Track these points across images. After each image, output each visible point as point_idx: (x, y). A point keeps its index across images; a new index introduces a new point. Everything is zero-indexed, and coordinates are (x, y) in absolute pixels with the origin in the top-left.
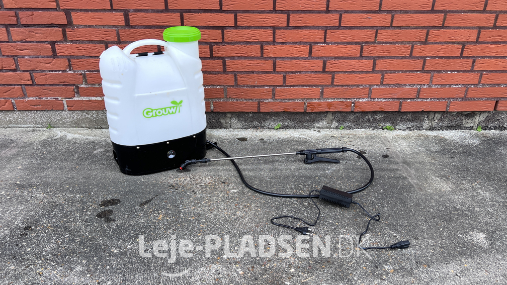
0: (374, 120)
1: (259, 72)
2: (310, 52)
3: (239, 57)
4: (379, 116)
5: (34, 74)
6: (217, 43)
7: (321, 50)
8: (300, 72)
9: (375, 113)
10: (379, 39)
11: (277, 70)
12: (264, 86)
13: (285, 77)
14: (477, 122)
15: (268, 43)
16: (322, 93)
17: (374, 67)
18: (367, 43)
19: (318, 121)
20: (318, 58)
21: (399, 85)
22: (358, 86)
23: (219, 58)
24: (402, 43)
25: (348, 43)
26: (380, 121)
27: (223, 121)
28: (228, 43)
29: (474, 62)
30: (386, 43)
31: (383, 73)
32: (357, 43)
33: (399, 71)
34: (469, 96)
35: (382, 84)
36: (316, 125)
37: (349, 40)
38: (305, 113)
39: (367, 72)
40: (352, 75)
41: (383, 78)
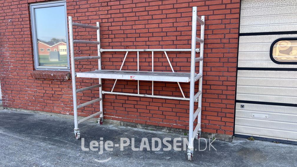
0: (179, 131)
1: (146, 113)
2: (159, 109)
3: (141, 109)
4: (181, 130)
5: (95, 109)
6: (136, 105)
7: (161, 108)
8: (156, 114)
9: (179, 129)
10: (177, 107)
11: (150, 113)
12: (147, 117)
13: (152, 115)
14: (213, 137)
15: (148, 105)
16: (163, 121)
17: (176, 115)
18: (174, 108)
19: (163, 129)
20: (161, 111)
21: (185, 121)
22: (173, 120)
23: (136, 108)
24: (183, 109)
25: (168, 107)
26: (181, 132)
27: (137, 126)
28: (138, 105)
29: (206, 117)
30: (179, 108)
31: (179, 117)
32: (171, 108)
33: (184, 117)
34: (207, 127)
35: (179, 120)
36: (162, 130)
37: (169, 107)
38: (159, 126)
39: (174, 116)
40: (170, 116)
41: (179, 118)
